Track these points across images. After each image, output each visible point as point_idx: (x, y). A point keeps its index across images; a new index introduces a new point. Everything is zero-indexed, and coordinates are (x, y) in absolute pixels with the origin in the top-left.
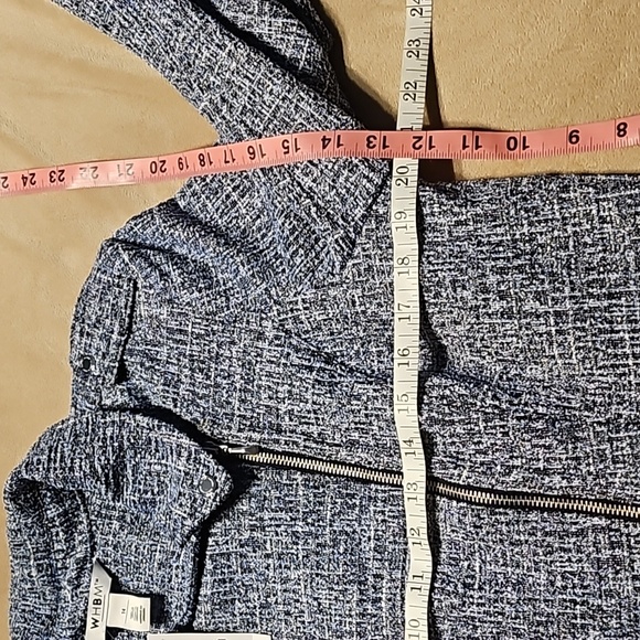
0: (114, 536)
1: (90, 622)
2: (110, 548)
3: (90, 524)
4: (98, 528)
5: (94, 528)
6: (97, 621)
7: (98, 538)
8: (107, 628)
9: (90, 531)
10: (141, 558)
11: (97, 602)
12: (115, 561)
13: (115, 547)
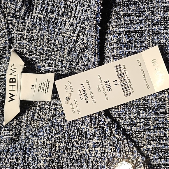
0: (28, 31)
1: (8, 96)
2: (25, 41)
3: (6, 23)
4: (14, 26)
5: (11, 26)
6: (13, 96)
7: (15, 34)
8: (21, 101)
9: (8, 28)
10: (52, 47)
11: (13, 80)
12: (29, 52)
13: (29, 40)
